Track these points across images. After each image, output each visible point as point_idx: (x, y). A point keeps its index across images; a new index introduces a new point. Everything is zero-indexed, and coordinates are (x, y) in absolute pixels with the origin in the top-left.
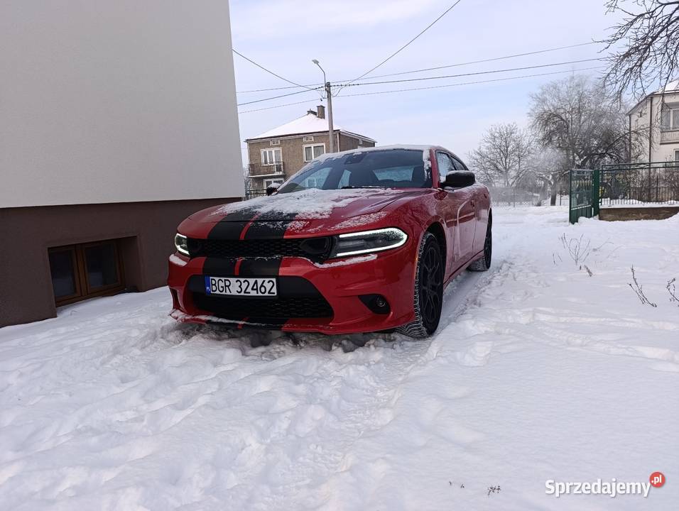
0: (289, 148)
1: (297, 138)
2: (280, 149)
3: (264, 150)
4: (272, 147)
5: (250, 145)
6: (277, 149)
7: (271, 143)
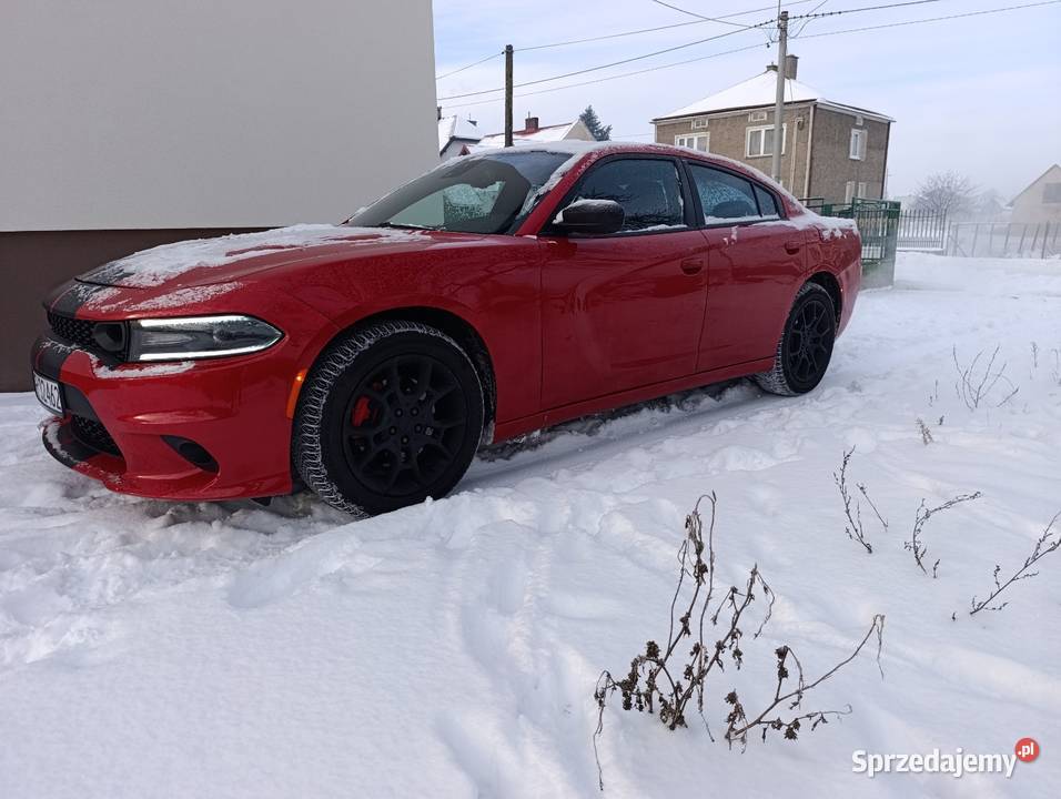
0: (722, 133)
1: (739, 116)
2: (707, 135)
3: (680, 137)
4: (695, 131)
5: (659, 128)
6: (703, 134)
7: (693, 125)
